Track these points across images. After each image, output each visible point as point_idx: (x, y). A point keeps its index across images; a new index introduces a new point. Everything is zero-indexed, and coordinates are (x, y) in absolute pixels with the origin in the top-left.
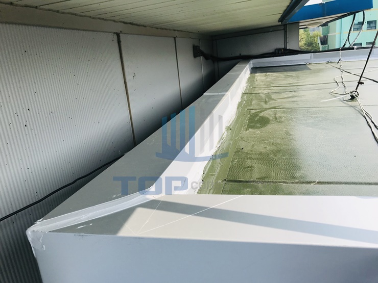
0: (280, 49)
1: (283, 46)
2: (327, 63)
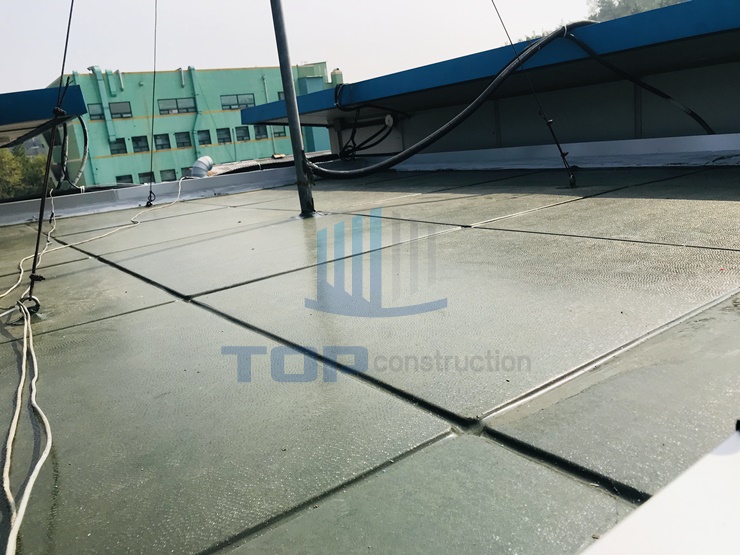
2: (28, 224)
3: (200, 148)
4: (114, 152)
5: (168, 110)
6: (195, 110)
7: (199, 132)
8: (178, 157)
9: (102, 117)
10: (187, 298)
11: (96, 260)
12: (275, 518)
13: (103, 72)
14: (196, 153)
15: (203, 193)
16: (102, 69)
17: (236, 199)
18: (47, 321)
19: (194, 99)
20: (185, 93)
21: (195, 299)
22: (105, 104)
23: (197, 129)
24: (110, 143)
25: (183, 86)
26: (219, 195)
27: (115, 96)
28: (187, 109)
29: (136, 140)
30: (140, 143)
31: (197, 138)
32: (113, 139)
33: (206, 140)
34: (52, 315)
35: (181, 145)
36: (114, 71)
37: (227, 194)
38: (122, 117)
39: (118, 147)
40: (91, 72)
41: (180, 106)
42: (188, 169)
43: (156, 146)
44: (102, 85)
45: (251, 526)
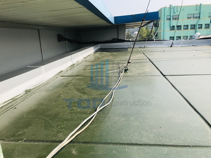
0: (115, 39)
1: (116, 37)
2: (139, 48)
3: (198, 30)
4: (171, 30)
5: (190, 18)
6: (199, 17)
7: (199, 25)
8: (190, 32)
9: (170, 19)
10: (164, 76)
11: (149, 60)
12: (146, 144)
13: (173, 6)
14: (196, 31)
15: (189, 45)
16: (173, 5)
17: (198, 48)
18: (129, 73)
19: (200, 14)
20: (197, 12)
21: (166, 77)
22: (172, 16)
23: (198, 24)
24: (170, 27)
25: (197, 10)
26: (194, 46)
27: (175, 13)
28: (197, 17)
29: (178, 26)
30: (179, 27)
31: (198, 26)
32: (171, 26)
33: (201, 27)
34: (131, 72)
35: (191, 28)
36: (176, 6)
37: (197, 46)
38: (175, 19)
39: (172, 28)
40: (170, 6)
41: (194, 16)
42: (192, 36)
43: (184, 28)
44: (172, 10)
45: (139, 143)
